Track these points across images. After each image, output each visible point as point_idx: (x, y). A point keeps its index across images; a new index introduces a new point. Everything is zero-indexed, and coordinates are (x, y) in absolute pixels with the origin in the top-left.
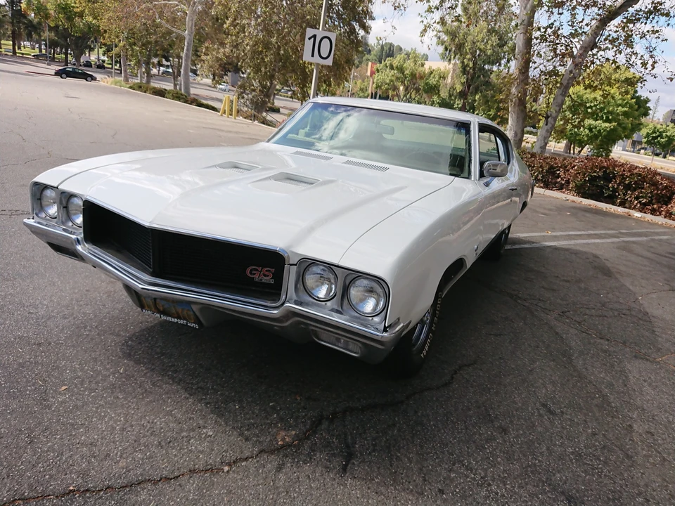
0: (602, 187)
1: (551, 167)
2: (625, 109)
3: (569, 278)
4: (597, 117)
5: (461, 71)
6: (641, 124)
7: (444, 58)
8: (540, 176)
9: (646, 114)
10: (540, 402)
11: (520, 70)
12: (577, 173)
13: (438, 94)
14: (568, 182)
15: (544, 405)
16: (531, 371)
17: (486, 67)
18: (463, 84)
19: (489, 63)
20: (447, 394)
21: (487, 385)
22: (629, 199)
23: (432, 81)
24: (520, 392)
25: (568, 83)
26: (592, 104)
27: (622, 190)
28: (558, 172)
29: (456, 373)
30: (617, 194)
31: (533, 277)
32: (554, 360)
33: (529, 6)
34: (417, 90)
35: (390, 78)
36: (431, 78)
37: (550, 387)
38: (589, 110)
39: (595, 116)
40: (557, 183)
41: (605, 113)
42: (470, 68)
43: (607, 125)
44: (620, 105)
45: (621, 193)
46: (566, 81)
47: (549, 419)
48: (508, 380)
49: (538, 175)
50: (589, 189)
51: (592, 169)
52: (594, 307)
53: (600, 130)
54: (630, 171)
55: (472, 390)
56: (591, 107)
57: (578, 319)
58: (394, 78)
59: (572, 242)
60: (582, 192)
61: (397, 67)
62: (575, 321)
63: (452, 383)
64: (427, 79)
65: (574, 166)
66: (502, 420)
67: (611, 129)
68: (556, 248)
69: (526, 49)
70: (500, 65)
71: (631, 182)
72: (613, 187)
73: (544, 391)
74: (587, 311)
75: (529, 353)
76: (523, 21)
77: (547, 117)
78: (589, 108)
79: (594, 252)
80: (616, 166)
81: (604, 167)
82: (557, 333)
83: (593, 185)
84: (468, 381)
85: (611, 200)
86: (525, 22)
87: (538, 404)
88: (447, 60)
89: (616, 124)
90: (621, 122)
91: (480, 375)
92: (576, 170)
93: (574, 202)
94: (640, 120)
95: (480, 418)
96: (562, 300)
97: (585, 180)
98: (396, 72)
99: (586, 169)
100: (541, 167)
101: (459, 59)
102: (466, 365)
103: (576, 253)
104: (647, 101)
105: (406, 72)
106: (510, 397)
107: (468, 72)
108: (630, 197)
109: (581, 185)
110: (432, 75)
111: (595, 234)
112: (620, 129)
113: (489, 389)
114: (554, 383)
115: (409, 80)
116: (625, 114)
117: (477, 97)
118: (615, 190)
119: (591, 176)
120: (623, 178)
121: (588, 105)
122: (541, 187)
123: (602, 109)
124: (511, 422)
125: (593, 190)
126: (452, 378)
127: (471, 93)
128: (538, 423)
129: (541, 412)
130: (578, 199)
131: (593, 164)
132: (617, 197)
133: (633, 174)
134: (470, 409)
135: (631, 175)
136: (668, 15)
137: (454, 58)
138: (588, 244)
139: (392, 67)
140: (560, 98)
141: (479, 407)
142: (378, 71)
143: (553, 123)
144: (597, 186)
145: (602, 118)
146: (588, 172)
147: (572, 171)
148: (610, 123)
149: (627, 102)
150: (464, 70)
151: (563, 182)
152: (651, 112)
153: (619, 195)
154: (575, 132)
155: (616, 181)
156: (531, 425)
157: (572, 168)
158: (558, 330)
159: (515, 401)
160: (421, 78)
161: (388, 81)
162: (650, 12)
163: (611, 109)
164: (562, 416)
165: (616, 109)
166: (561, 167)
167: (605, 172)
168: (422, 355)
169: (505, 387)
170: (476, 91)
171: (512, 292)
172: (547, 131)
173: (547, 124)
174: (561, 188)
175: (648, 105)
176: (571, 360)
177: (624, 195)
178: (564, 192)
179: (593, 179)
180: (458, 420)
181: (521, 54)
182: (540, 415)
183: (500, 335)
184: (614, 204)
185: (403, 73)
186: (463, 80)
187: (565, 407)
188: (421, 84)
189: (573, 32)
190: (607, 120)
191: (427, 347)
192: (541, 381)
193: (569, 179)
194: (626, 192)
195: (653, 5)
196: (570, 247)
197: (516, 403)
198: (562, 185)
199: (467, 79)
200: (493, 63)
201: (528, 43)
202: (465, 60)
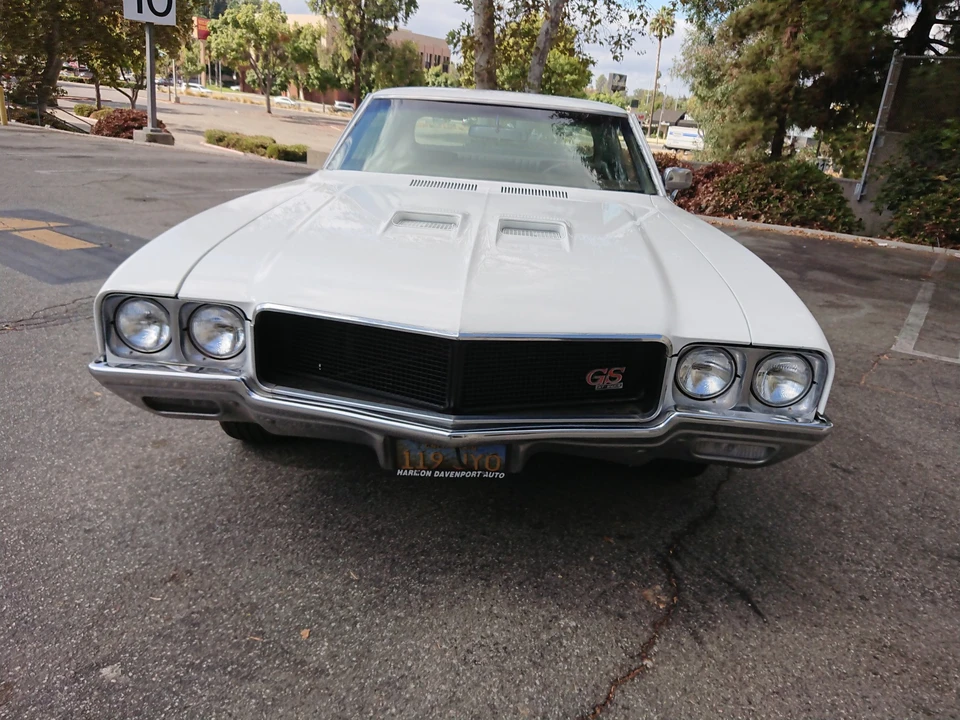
5: (345, 29)
7: (315, 9)
10: (827, 463)
13: (316, 63)
15: (834, 466)
17: (379, 22)
18: (350, 48)
19: (382, 17)
23: (304, 44)
34: (282, 58)
35: (236, 41)
36: (301, 40)
42: (357, 24)
44: (567, 72)
47: (854, 480)
58: (242, 41)
61: (245, 24)
64: (294, 42)
66: (821, 496)
70: (397, 19)
87: (828, 466)
88: (321, 12)
98: (244, 31)
101: (338, 11)
105: (260, 32)
107: (355, 30)
110: (302, 36)
115: (267, 44)
117: (374, 68)
124: (830, 495)
127: (364, 62)
129: (840, 474)
134: (783, 494)
137: (331, 9)
139: (236, 24)
141: (787, 489)
142: (214, 30)
150: (349, 27)
156: (848, 491)
160: (286, 39)
161: (235, 46)
164: (860, 473)
170: (370, 59)
185: (256, 32)
186: (350, 42)
187: (851, 461)
188: (287, 49)
199: (356, 41)
200: (388, 17)
202: (348, 13)
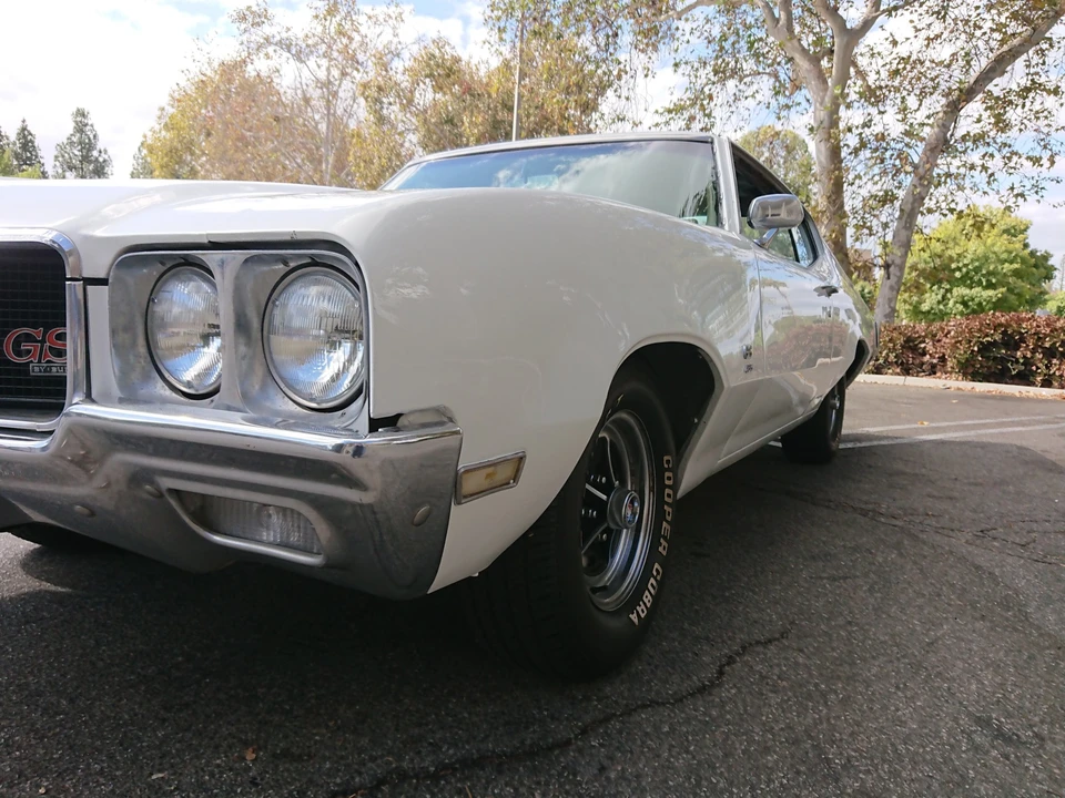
0: (1003, 360)
1: (909, 340)
2: (1016, 266)
3: (980, 480)
4: (972, 283)
6: (1044, 293)
8: (892, 356)
9: (1049, 277)
10: (969, 714)
11: (829, 198)
12: (956, 342)
14: (943, 359)
15: (984, 722)
16: (929, 644)
20: (705, 714)
21: (816, 685)
22: (1057, 373)
24: (909, 694)
25: (913, 209)
26: (961, 265)
27: (1041, 360)
28: (923, 345)
29: (731, 661)
30: (1034, 368)
31: (905, 482)
32: (983, 618)
33: (827, 99)
37: (988, 677)
38: (958, 274)
39: (967, 281)
40: (923, 364)
41: (983, 275)
43: (991, 292)
44: (1006, 261)
45: (1040, 365)
46: (910, 206)
47: (1007, 757)
48: (875, 670)
49: (887, 354)
50: (982, 366)
51: (980, 330)
52: (1048, 518)
53: (980, 304)
54: (1048, 325)
55: (774, 699)
56: (959, 269)
57: (1017, 540)
59: (973, 433)
60: (970, 371)
62: (1013, 543)
63: (720, 685)
65: (949, 332)
66: (868, 772)
67: (999, 299)
68: (942, 443)
69: (833, 162)
71: (1055, 343)
72: (1024, 357)
73: (974, 687)
74: (1035, 526)
75: (921, 608)
76: (822, 122)
77: (887, 266)
78: (954, 270)
79: (1018, 443)
80: (1023, 321)
81: (1000, 325)
82: (978, 568)
83: (988, 358)
84: (763, 677)
85: (1025, 378)
86: (826, 124)
87: (964, 720)
89: (1004, 289)
90: (1012, 286)
91: (797, 663)
92: (954, 337)
93: (959, 389)
94: (1040, 286)
95: (798, 773)
96: (974, 511)
97: (973, 351)
99: (970, 332)
100: (891, 341)
102: (758, 643)
103: (984, 446)
104: (1046, 257)
106: (885, 708)
108: (1059, 369)
109: (967, 360)
111: (1013, 422)
112: (1012, 297)
113: (824, 695)
114: (997, 667)
116: (1016, 273)
118: (1028, 362)
119: (982, 343)
120: (1040, 338)
121: (953, 266)
122: (898, 374)
123: (977, 270)
124: (895, 774)
125: (989, 368)
126: (721, 673)
128: (976, 772)
129: (978, 739)
130: (968, 385)
131: (981, 325)
132: (1034, 374)
133: (1056, 330)
134: (767, 750)
135: (1051, 331)
136: (1056, 91)
138: (1002, 433)
140: (904, 233)
141: (796, 742)
143: (898, 274)
144: (995, 358)
145: (979, 283)
146: (974, 336)
147: (947, 341)
148: (995, 289)
149: (1017, 255)
151: (935, 361)
152: (1056, 273)
153: (1038, 368)
154: (940, 311)
155: (1028, 346)
156: (956, 777)
157: (946, 336)
158: (981, 561)
159: (899, 719)
162: (1027, 90)
163: (991, 268)
164: (1042, 747)
165: (1000, 268)
166: (926, 336)
167: (1004, 333)
168: (634, 617)
169: (868, 686)
171: (863, 506)
172: (891, 288)
173: (889, 278)
174: (932, 371)
175: (1050, 263)
176: (1026, 615)
177: (1047, 367)
178: (940, 378)
179: (985, 348)
180: (731, 784)
181: (825, 173)
182: (976, 748)
183: (845, 578)
184: (1032, 384)
187: (1042, 722)
189: (908, 128)
190: (990, 286)
191: (647, 598)
192: (960, 664)
193: (944, 355)
194: (1050, 362)
195: (1030, 77)
196: (970, 439)
197: (903, 723)
198: (933, 366)
201: (835, 153)
